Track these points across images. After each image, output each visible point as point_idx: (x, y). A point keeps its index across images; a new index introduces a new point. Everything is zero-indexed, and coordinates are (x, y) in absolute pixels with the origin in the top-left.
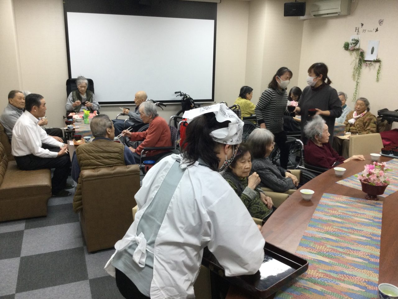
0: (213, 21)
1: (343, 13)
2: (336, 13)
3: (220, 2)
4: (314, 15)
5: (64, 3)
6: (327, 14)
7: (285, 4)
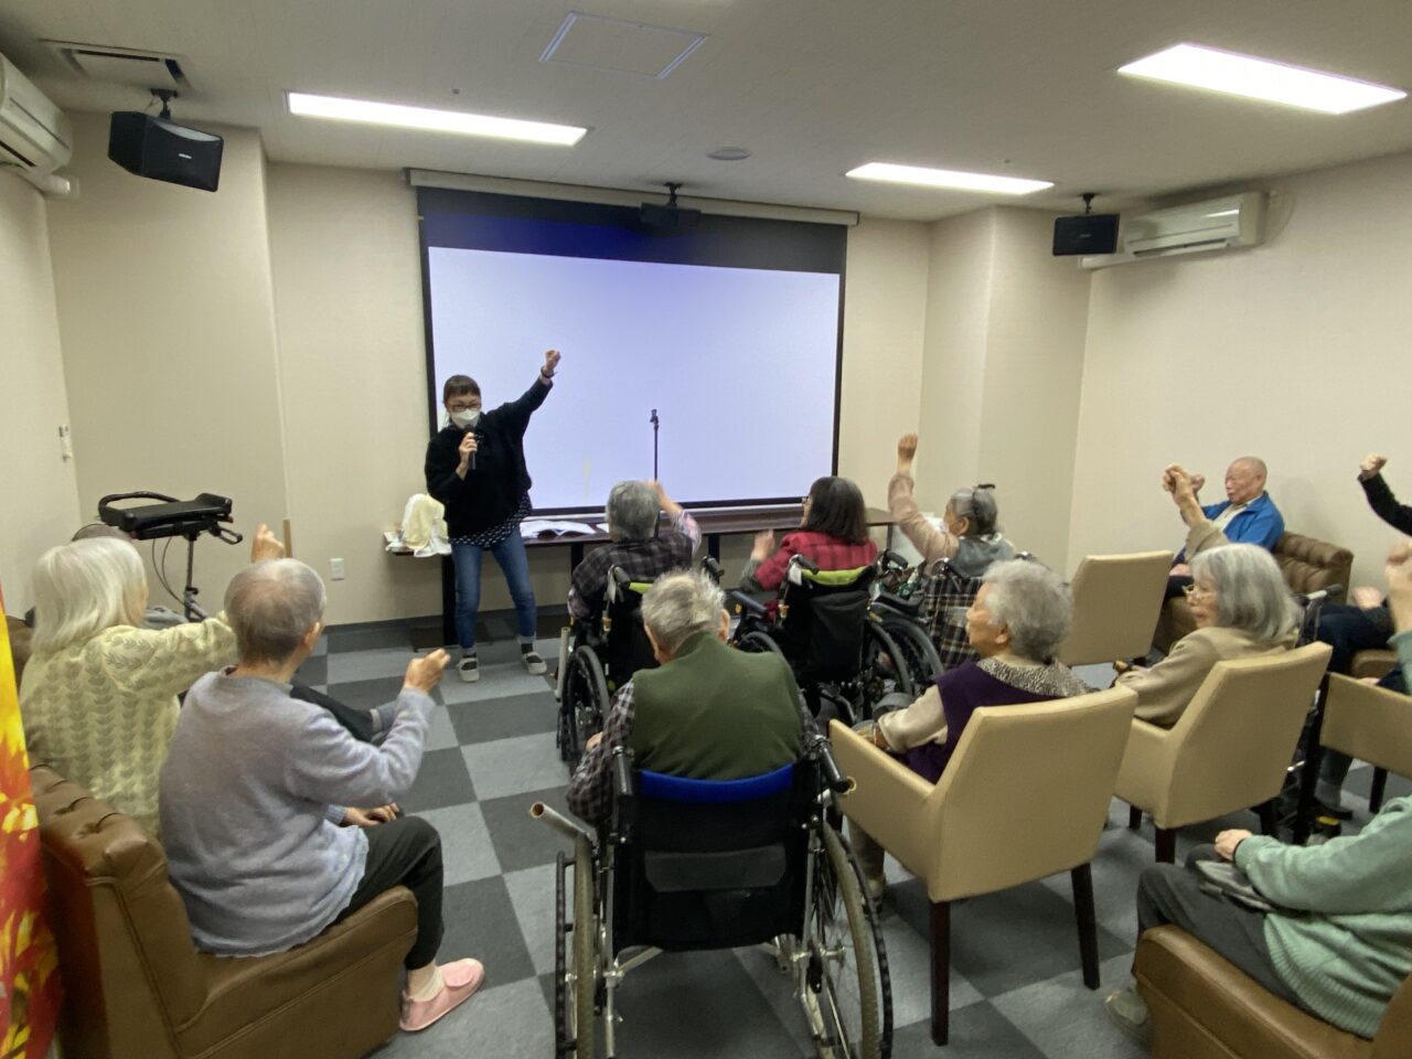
0: (836, 278)
1: (1243, 240)
2: (1222, 240)
3: (858, 224)
4: (1136, 253)
6: (1186, 246)
7: (1059, 223)
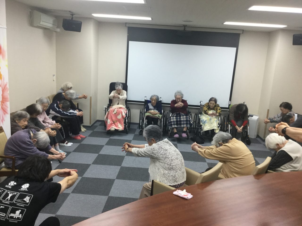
0: (235, 49)
3: (243, 33)
5: (128, 35)
7: (294, 36)
